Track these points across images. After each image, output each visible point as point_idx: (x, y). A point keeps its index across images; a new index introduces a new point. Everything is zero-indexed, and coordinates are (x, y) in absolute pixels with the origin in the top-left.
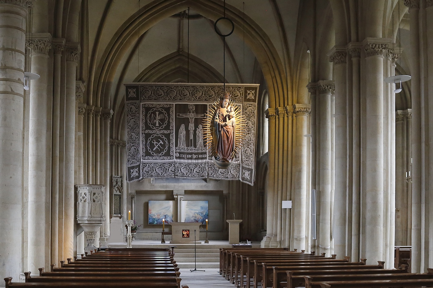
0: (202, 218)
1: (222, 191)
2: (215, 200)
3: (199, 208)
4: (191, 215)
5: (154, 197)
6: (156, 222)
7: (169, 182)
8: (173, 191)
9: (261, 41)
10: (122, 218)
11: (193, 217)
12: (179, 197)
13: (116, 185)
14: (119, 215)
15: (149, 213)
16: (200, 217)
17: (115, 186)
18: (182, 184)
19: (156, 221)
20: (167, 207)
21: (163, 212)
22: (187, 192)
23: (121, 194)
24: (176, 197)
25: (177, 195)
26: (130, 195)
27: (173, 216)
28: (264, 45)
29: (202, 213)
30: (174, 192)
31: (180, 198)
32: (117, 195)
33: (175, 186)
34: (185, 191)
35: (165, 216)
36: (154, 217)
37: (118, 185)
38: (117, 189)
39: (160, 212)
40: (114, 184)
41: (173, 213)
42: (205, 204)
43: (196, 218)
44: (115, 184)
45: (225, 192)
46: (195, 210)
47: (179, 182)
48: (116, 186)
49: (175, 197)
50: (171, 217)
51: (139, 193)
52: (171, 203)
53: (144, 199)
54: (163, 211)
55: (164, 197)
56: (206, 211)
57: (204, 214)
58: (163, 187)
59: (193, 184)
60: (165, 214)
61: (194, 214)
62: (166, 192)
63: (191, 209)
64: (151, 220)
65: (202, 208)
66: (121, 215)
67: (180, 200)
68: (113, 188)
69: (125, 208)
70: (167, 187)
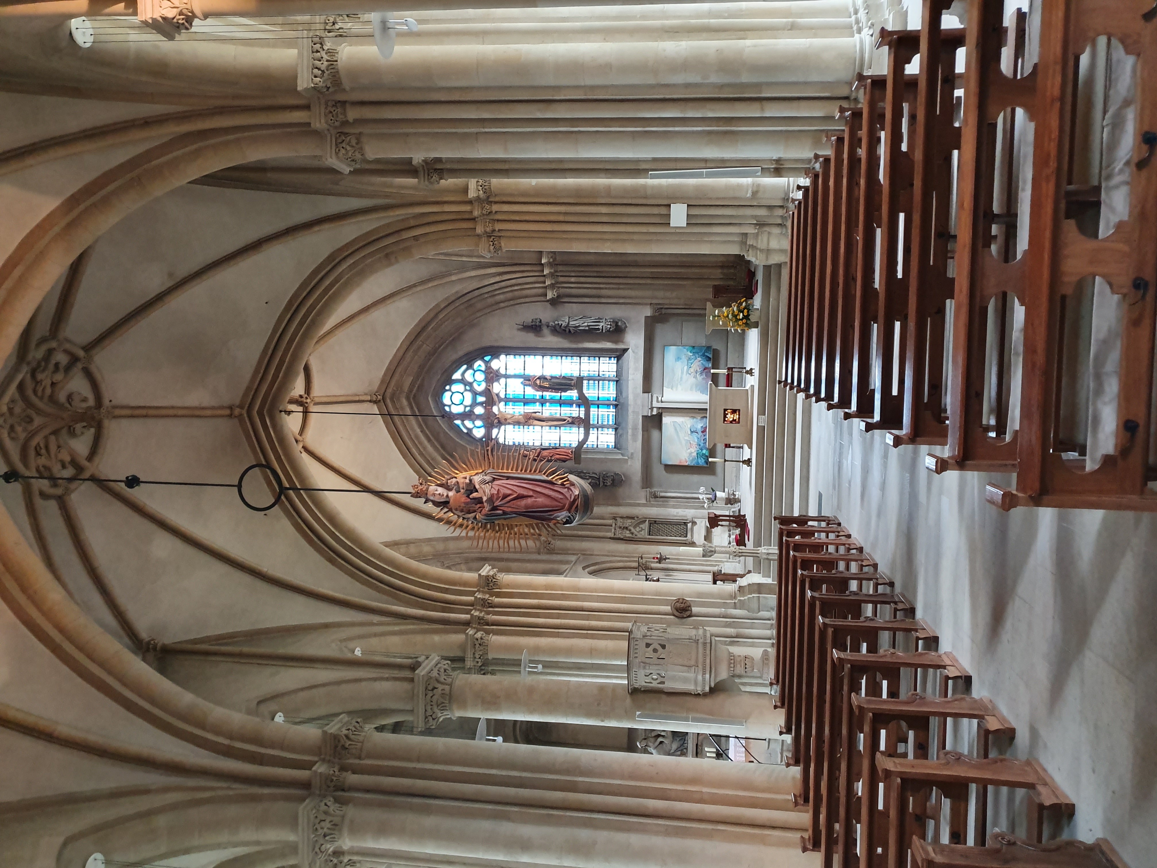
0: (699, 359)
1: (646, 317)
2: (662, 332)
3: (679, 364)
4: (692, 380)
5: (655, 453)
6: (704, 451)
7: (627, 424)
8: (645, 417)
9: (344, 266)
10: (695, 520)
11: (695, 377)
12: (655, 404)
13: (630, 530)
14: (689, 525)
15: (687, 464)
16: (698, 363)
17: (632, 534)
18: (631, 397)
19: (702, 450)
20: (676, 429)
21: (685, 436)
22: (647, 387)
23: (648, 520)
24: (655, 410)
25: (652, 409)
26: (650, 501)
27: (694, 417)
28: (350, 261)
29: (689, 359)
30: (646, 414)
31: (658, 401)
32: (650, 529)
33: (633, 412)
34: (644, 392)
35: (692, 432)
36: (695, 454)
37: (630, 526)
38: (638, 529)
39: (684, 442)
40: (627, 534)
41: (687, 417)
42: (671, 352)
43: (699, 370)
44: (628, 532)
45: (648, 312)
46: (682, 373)
47: (628, 404)
48: (633, 530)
49: (655, 413)
50: (695, 420)
51: (647, 480)
52: (667, 420)
53: (658, 471)
54: (681, 435)
55: (655, 433)
56: (685, 350)
57: (691, 354)
58: (634, 435)
59: (630, 377)
60: (689, 433)
61: (690, 374)
62: (646, 430)
63: (679, 380)
64: (700, 461)
65: (678, 359)
66: (688, 523)
67: (662, 402)
68: (636, 537)
69: (675, 514)
70: (635, 429)
